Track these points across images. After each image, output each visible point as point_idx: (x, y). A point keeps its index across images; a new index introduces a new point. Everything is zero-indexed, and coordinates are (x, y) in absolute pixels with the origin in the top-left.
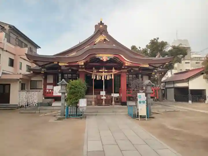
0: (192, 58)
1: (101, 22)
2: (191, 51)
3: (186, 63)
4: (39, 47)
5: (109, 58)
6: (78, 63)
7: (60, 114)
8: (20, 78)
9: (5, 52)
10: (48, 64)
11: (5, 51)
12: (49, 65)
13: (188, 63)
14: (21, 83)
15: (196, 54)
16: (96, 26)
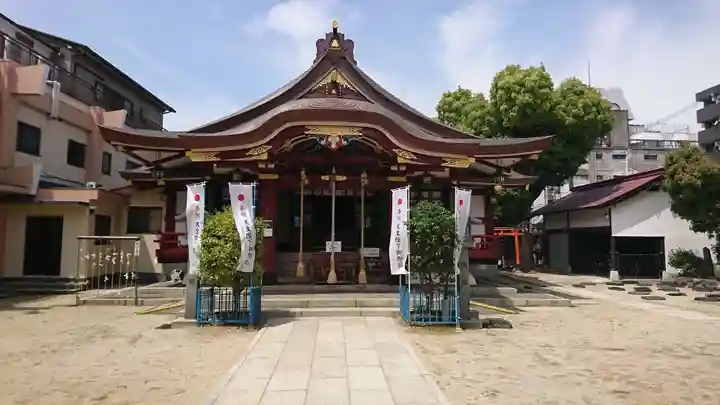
0: (633, 142)
1: (335, 30)
2: (630, 123)
3: (615, 157)
4: (171, 110)
5: (346, 140)
6: (250, 153)
7: (183, 311)
8: (92, 201)
9: (56, 122)
10: (175, 157)
11: (54, 118)
12: (177, 160)
13: (623, 157)
14: (95, 213)
15: (646, 131)
16: (319, 43)
